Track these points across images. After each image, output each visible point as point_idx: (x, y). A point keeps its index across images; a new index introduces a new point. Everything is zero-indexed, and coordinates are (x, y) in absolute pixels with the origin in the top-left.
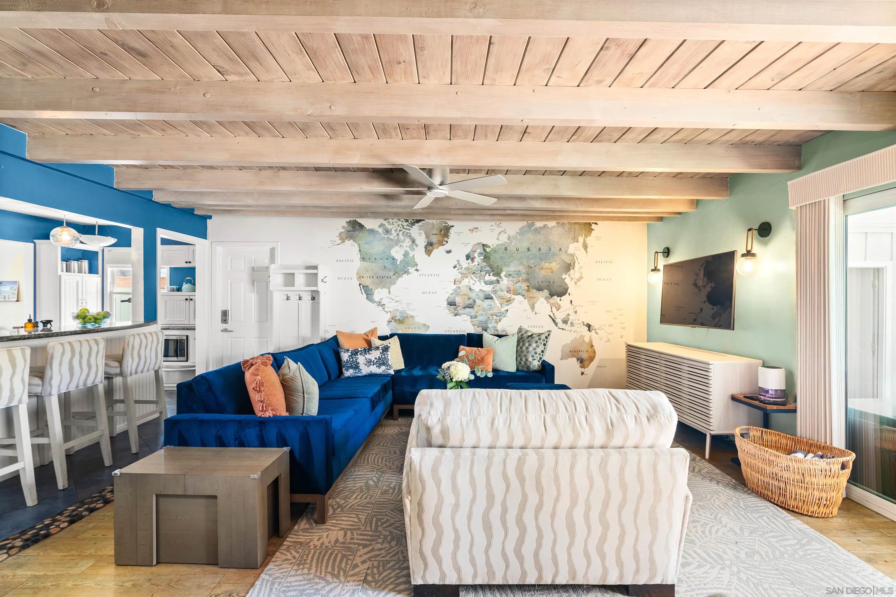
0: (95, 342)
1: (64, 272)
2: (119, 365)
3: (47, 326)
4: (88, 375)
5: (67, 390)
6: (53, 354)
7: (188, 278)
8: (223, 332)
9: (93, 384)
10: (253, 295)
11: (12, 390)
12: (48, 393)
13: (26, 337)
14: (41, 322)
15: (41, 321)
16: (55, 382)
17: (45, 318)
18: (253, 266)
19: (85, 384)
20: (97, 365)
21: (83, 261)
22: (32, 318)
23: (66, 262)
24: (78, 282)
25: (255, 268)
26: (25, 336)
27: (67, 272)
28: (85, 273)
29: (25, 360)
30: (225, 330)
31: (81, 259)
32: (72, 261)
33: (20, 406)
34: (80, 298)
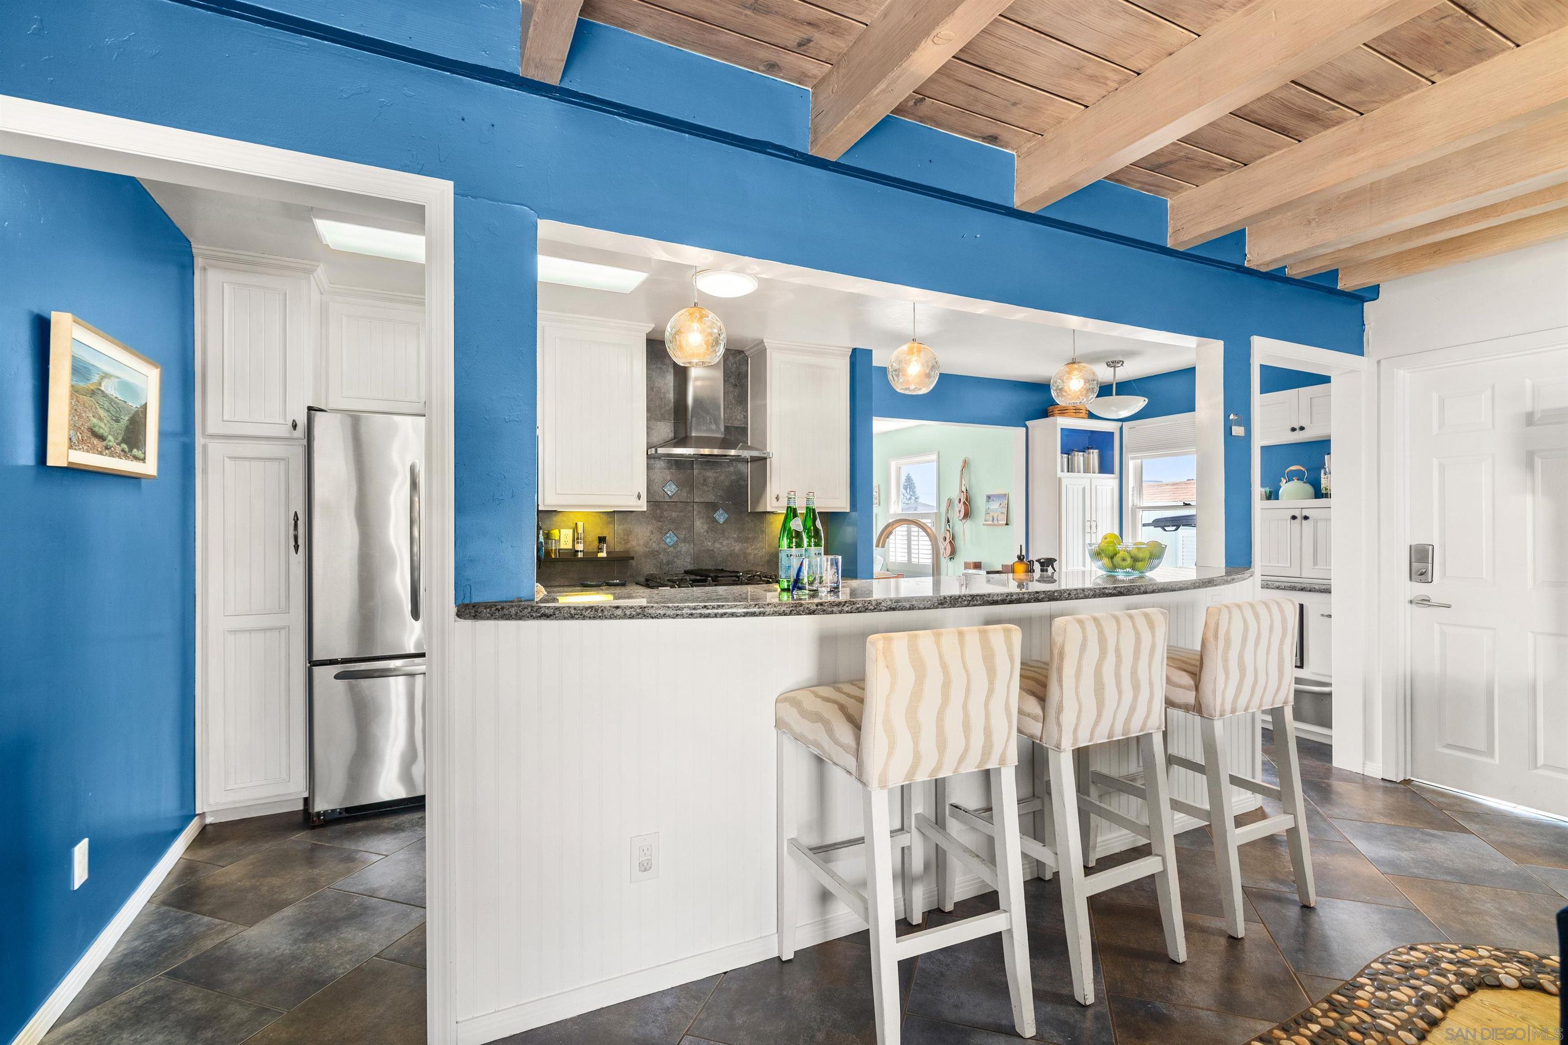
0: (1148, 623)
1: (1066, 474)
2: (1192, 682)
3: (1047, 571)
4: (1133, 709)
5: (1090, 741)
6: (1063, 647)
7: (1293, 468)
8: (1414, 606)
9: (1141, 730)
10: (1529, 499)
11: (988, 733)
12: (1055, 742)
13: (1014, 597)
14: (1038, 561)
15: (1037, 559)
16: (1068, 718)
17: (1044, 555)
18: (1529, 408)
19: (1126, 730)
20: (1151, 684)
21: (1091, 451)
22: (1024, 553)
23: (1067, 455)
24: (1084, 489)
25: (1537, 416)
26: (1011, 594)
27: (1068, 472)
28: (1094, 472)
29: (1012, 660)
30: (1425, 602)
31: (1088, 448)
32: (1076, 453)
33: (1003, 771)
34: (1088, 517)
